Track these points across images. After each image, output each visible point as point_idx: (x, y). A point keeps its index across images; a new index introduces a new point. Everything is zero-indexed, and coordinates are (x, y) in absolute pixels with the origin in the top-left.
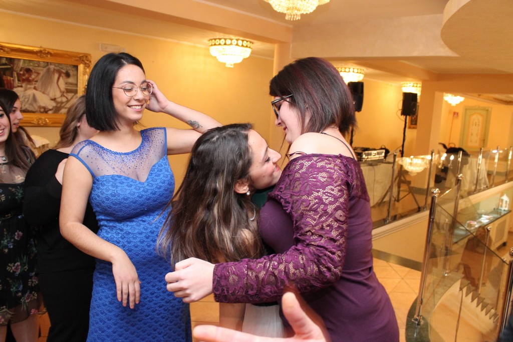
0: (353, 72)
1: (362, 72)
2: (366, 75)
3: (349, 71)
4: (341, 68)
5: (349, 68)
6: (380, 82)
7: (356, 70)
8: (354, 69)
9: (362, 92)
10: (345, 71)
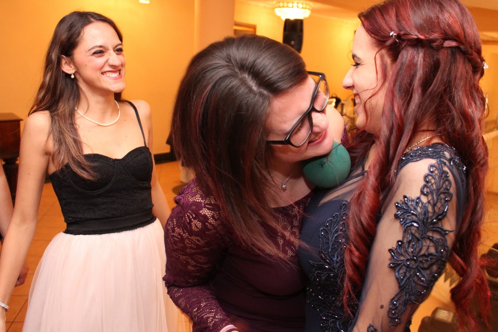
0: (298, 7)
1: (308, 7)
2: (313, 11)
3: (293, 7)
4: (283, 3)
5: (293, 3)
6: (334, 19)
7: (300, 5)
8: (298, 3)
9: (301, 30)
10: (288, 7)
